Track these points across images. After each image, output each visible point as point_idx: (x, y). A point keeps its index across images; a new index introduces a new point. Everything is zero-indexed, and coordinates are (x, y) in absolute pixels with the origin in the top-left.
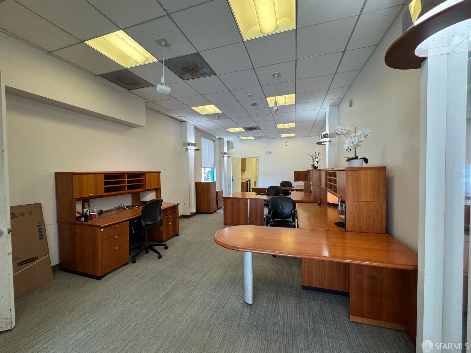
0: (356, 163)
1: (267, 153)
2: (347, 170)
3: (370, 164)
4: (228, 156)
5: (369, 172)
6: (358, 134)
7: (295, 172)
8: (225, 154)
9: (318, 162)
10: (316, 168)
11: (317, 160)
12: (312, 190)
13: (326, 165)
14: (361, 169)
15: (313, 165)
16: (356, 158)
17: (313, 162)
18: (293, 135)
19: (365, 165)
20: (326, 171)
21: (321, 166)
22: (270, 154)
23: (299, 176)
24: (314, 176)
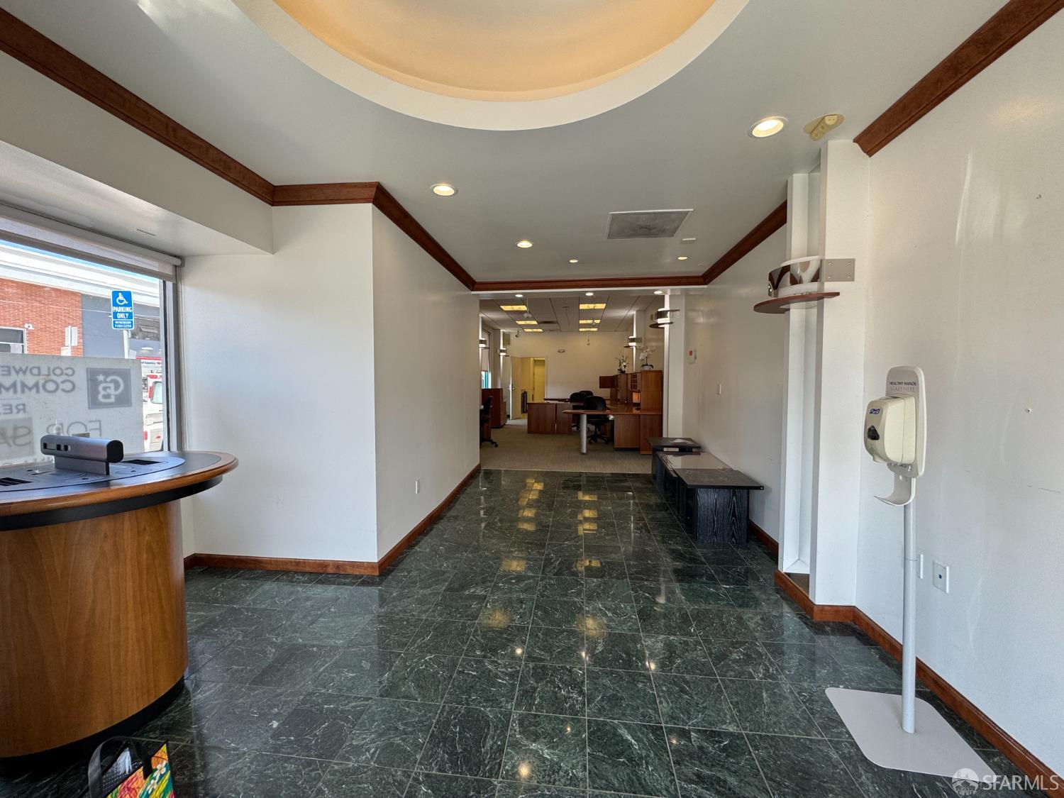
0: (647, 368)
1: (559, 352)
2: (641, 372)
3: (655, 369)
4: (505, 354)
5: (653, 374)
6: (648, 350)
7: (600, 377)
8: (501, 351)
9: (625, 366)
10: (623, 372)
11: (624, 364)
12: (619, 397)
13: (632, 368)
14: (650, 371)
15: (620, 370)
16: (647, 365)
17: (620, 365)
18: (596, 329)
19: (652, 369)
20: (631, 374)
21: (628, 370)
22: (564, 353)
23: (605, 382)
24: (622, 380)
